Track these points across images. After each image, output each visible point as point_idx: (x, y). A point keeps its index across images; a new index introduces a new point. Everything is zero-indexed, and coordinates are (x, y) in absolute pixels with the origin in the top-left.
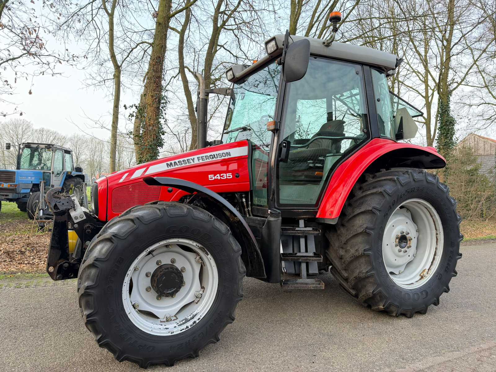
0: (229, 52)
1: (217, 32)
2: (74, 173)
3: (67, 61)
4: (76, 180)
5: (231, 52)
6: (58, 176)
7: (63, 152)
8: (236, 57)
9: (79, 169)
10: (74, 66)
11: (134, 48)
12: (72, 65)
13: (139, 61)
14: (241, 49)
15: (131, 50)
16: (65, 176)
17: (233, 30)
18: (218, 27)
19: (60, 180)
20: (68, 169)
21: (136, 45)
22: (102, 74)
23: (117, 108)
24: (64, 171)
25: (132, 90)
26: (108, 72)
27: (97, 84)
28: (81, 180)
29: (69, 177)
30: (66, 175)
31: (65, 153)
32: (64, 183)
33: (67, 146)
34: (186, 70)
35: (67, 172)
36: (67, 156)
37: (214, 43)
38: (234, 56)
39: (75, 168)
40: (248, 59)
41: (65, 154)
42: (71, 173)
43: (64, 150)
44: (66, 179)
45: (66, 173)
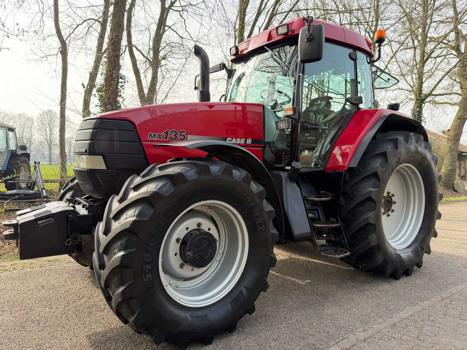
0: (176, 32)
1: (164, 12)
2: (20, 152)
3: (17, 36)
4: (21, 159)
5: (177, 32)
6: (3, 154)
7: (6, 129)
8: (182, 37)
9: (24, 148)
10: (24, 41)
11: (80, 24)
12: (21, 40)
13: (82, 38)
14: (186, 31)
15: (76, 26)
16: (10, 154)
17: (180, 11)
18: (166, 8)
19: (5, 158)
20: (12, 147)
21: (83, 21)
22: (43, 49)
24: (8, 149)
25: (76, 67)
26: (50, 47)
27: (38, 60)
28: (26, 159)
29: (13, 155)
31: (8, 130)
32: (9, 161)
33: (11, 124)
34: (134, 48)
35: (12, 150)
36: (11, 134)
37: (162, 23)
38: (180, 36)
39: (20, 146)
40: (192, 40)
41: (9, 132)
42: (16, 151)
43: (8, 128)
44: (10, 158)
45: (10, 152)
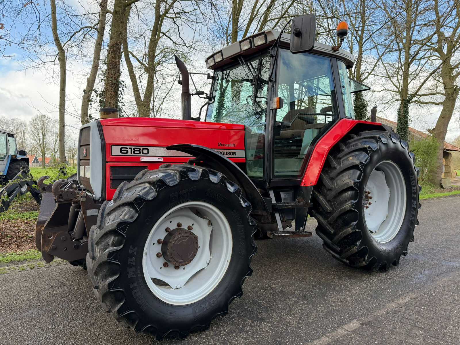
0: (170, 38)
1: (159, 19)
2: (19, 157)
4: (21, 163)
6: (3, 159)
7: (6, 135)
8: (176, 43)
9: (23, 153)
11: (77, 32)
13: (78, 45)
14: (180, 37)
15: (73, 33)
17: (173, 18)
18: (160, 15)
19: (5, 163)
20: (12, 152)
21: (80, 28)
23: (64, 92)
24: (8, 154)
28: (26, 164)
29: (13, 160)
30: (11, 159)
32: (9, 167)
33: (9, 130)
35: (12, 155)
36: (10, 139)
37: (157, 30)
38: (174, 42)
39: (19, 151)
40: (185, 45)
41: (9, 137)
42: (16, 156)
43: (8, 133)
44: (11, 163)
45: (10, 157)
